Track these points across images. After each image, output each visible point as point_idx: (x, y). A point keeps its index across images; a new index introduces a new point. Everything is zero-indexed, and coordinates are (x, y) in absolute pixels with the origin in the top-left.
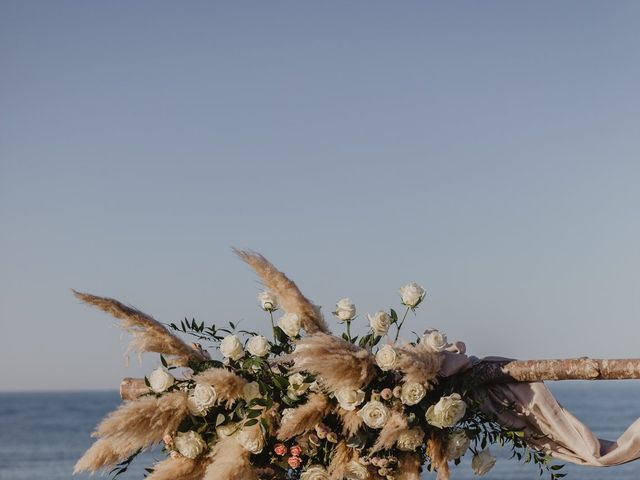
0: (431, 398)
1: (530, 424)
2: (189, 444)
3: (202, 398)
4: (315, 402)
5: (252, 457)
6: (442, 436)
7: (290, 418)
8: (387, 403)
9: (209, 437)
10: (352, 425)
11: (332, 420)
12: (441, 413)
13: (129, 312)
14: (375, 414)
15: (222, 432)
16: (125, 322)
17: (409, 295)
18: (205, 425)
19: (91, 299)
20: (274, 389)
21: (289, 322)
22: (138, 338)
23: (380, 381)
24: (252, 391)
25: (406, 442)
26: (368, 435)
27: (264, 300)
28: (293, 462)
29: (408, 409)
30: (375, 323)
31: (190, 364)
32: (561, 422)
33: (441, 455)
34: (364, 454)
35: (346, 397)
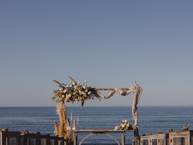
0: (88, 92)
1: (98, 95)
2: (63, 96)
3: (65, 91)
4: (76, 92)
5: (70, 97)
6: (89, 95)
7: (74, 93)
8: (84, 92)
9: (65, 95)
10: (80, 94)
11: (78, 94)
12: (89, 93)
13: (58, 82)
14: (83, 93)
15: (66, 95)
16: (57, 83)
17: (86, 81)
18: (65, 94)
19: (54, 81)
20: (72, 91)
21: (74, 84)
22: (58, 85)
23: (83, 90)
24: (70, 91)
25: (85, 96)
26: (82, 95)
27: (71, 82)
28: (74, 98)
29: (86, 93)
30: (82, 84)
31: (63, 88)
32: (101, 94)
33: (89, 97)
34: (81, 97)
35: (80, 92)
